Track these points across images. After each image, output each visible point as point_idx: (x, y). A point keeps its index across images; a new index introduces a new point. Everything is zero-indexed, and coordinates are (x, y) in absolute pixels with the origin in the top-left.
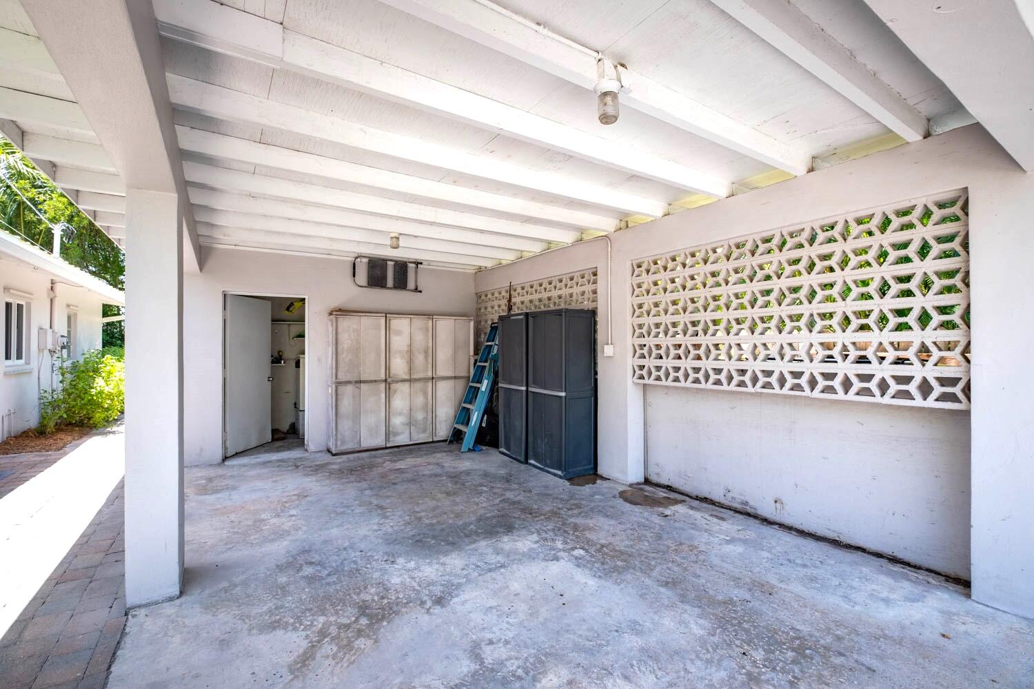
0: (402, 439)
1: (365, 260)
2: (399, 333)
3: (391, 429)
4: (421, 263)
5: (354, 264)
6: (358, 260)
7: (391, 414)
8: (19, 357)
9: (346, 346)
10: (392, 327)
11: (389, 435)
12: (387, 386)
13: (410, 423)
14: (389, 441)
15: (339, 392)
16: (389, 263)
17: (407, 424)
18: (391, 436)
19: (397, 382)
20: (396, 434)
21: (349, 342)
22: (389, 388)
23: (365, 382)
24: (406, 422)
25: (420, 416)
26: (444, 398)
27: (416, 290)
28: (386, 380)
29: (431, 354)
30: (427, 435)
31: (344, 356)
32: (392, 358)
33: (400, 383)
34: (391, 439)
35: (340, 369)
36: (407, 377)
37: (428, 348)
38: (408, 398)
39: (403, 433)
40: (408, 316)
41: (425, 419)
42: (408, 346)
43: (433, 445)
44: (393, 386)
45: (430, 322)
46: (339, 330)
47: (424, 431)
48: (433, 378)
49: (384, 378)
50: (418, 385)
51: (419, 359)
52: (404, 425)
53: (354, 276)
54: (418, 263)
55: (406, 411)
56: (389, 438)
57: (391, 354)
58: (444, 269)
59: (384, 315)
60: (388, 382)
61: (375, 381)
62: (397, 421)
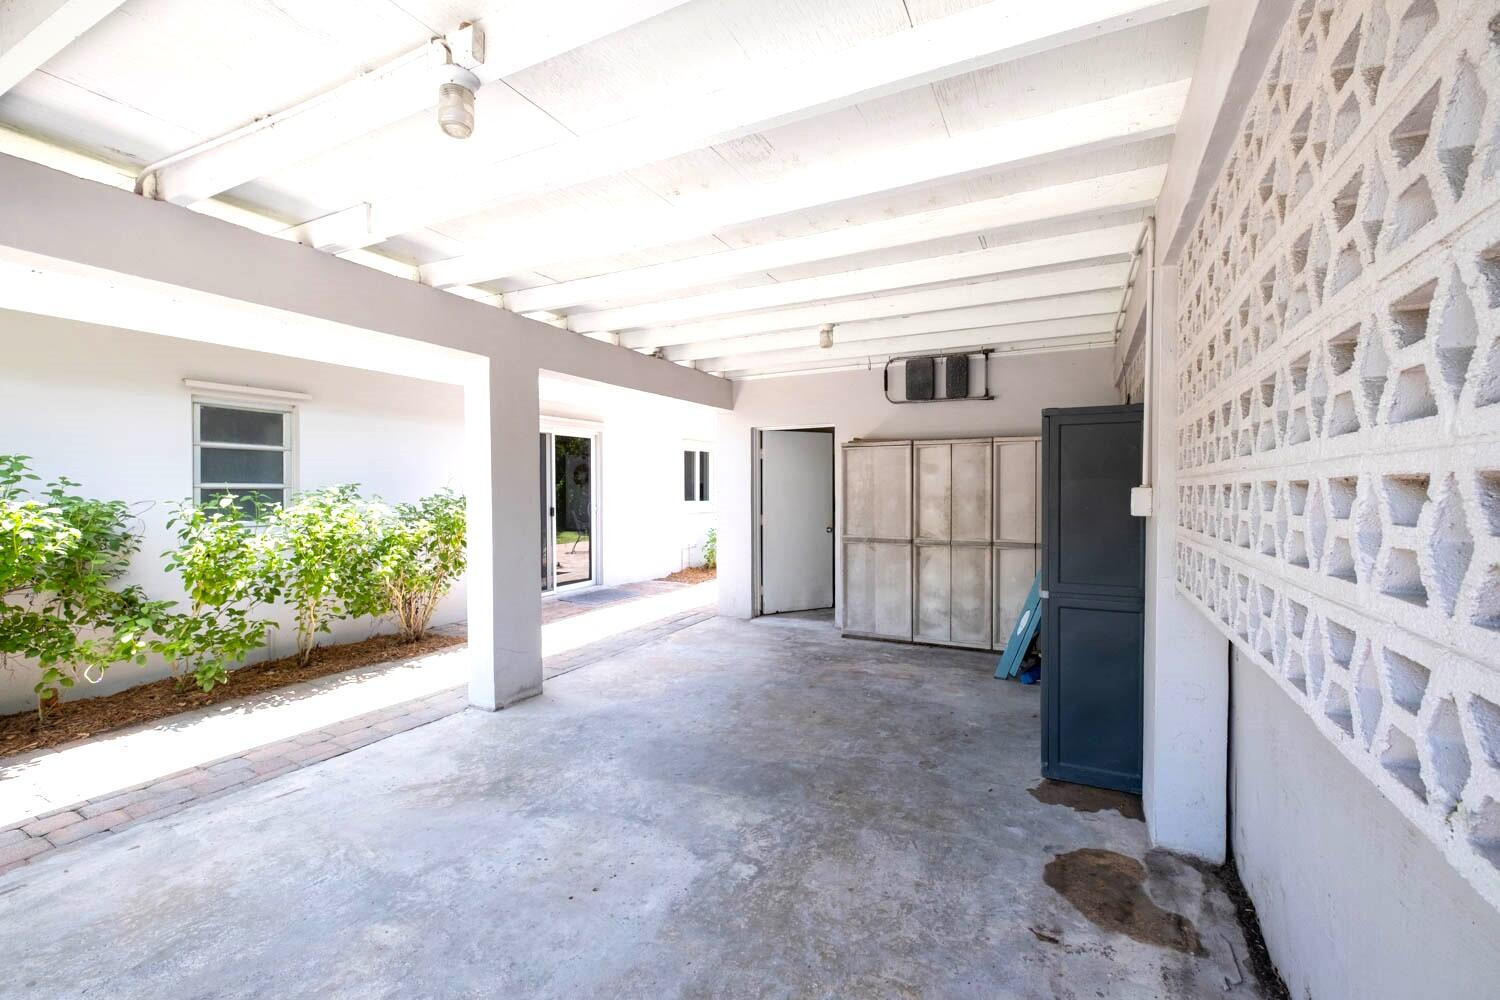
0: (938, 635)
1: (903, 363)
2: (933, 469)
3: (921, 617)
4: (992, 351)
5: (886, 372)
6: (890, 365)
7: (921, 594)
8: (703, 497)
9: (857, 491)
10: (922, 460)
11: (918, 625)
12: (915, 549)
13: (951, 612)
14: (918, 633)
15: (849, 553)
16: (938, 360)
17: (945, 614)
18: (921, 627)
19: (929, 545)
20: (929, 626)
21: (861, 483)
22: (918, 554)
23: (881, 541)
24: (943, 610)
25: (969, 604)
26: (1013, 580)
27: (988, 396)
28: (912, 541)
29: (992, 502)
30: (981, 637)
31: (856, 502)
32: (922, 508)
33: (935, 548)
34: (922, 631)
35: (849, 521)
36: (946, 539)
37: (984, 491)
38: (948, 570)
39: (939, 625)
40: (946, 442)
41: (979, 610)
42: (947, 490)
43: (990, 656)
44: (925, 551)
45: (988, 449)
46: (849, 467)
47: (977, 630)
48: (992, 544)
49: (909, 538)
50: (964, 554)
51: (967, 510)
52: (939, 611)
53: (886, 389)
54: (987, 352)
55: (944, 591)
56: (918, 629)
57: (922, 502)
58: (1043, 351)
59: (909, 442)
60: (916, 545)
61: (895, 541)
62: (931, 606)
